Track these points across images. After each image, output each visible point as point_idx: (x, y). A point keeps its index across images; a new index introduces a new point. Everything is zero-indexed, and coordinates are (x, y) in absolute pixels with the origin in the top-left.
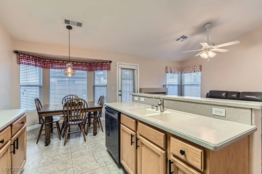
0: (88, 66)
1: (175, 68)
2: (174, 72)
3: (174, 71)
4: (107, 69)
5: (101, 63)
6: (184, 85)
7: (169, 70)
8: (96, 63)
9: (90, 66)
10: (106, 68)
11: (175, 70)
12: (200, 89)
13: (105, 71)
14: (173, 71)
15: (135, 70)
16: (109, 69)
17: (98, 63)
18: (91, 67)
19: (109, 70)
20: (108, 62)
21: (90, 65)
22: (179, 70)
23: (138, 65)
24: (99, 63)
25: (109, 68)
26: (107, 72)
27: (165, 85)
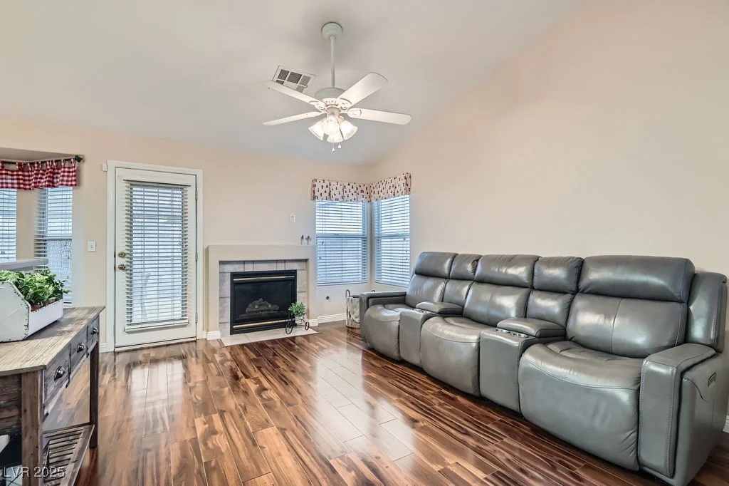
0: (15, 173)
1: (346, 184)
2: (339, 197)
3: (341, 192)
4: (67, 181)
5: (52, 161)
6: (379, 238)
7: (322, 191)
8: (38, 163)
9: (20, 173)
10: (65, 178)
11: (347, 189)
12: (409, 249)
13: (65, 188)
14: (337, 192)
15: (188, 189)
16: (74, 183)
17: (42, 162)
18: (24, 176)
19: (76, 185)
20: (70, 160)
21: (19, 170)
22: (362, 191)
23: (200, 173)
24: (46, 162)
25: (73, 178)
26: (71, 192)
27: (305, 237)
